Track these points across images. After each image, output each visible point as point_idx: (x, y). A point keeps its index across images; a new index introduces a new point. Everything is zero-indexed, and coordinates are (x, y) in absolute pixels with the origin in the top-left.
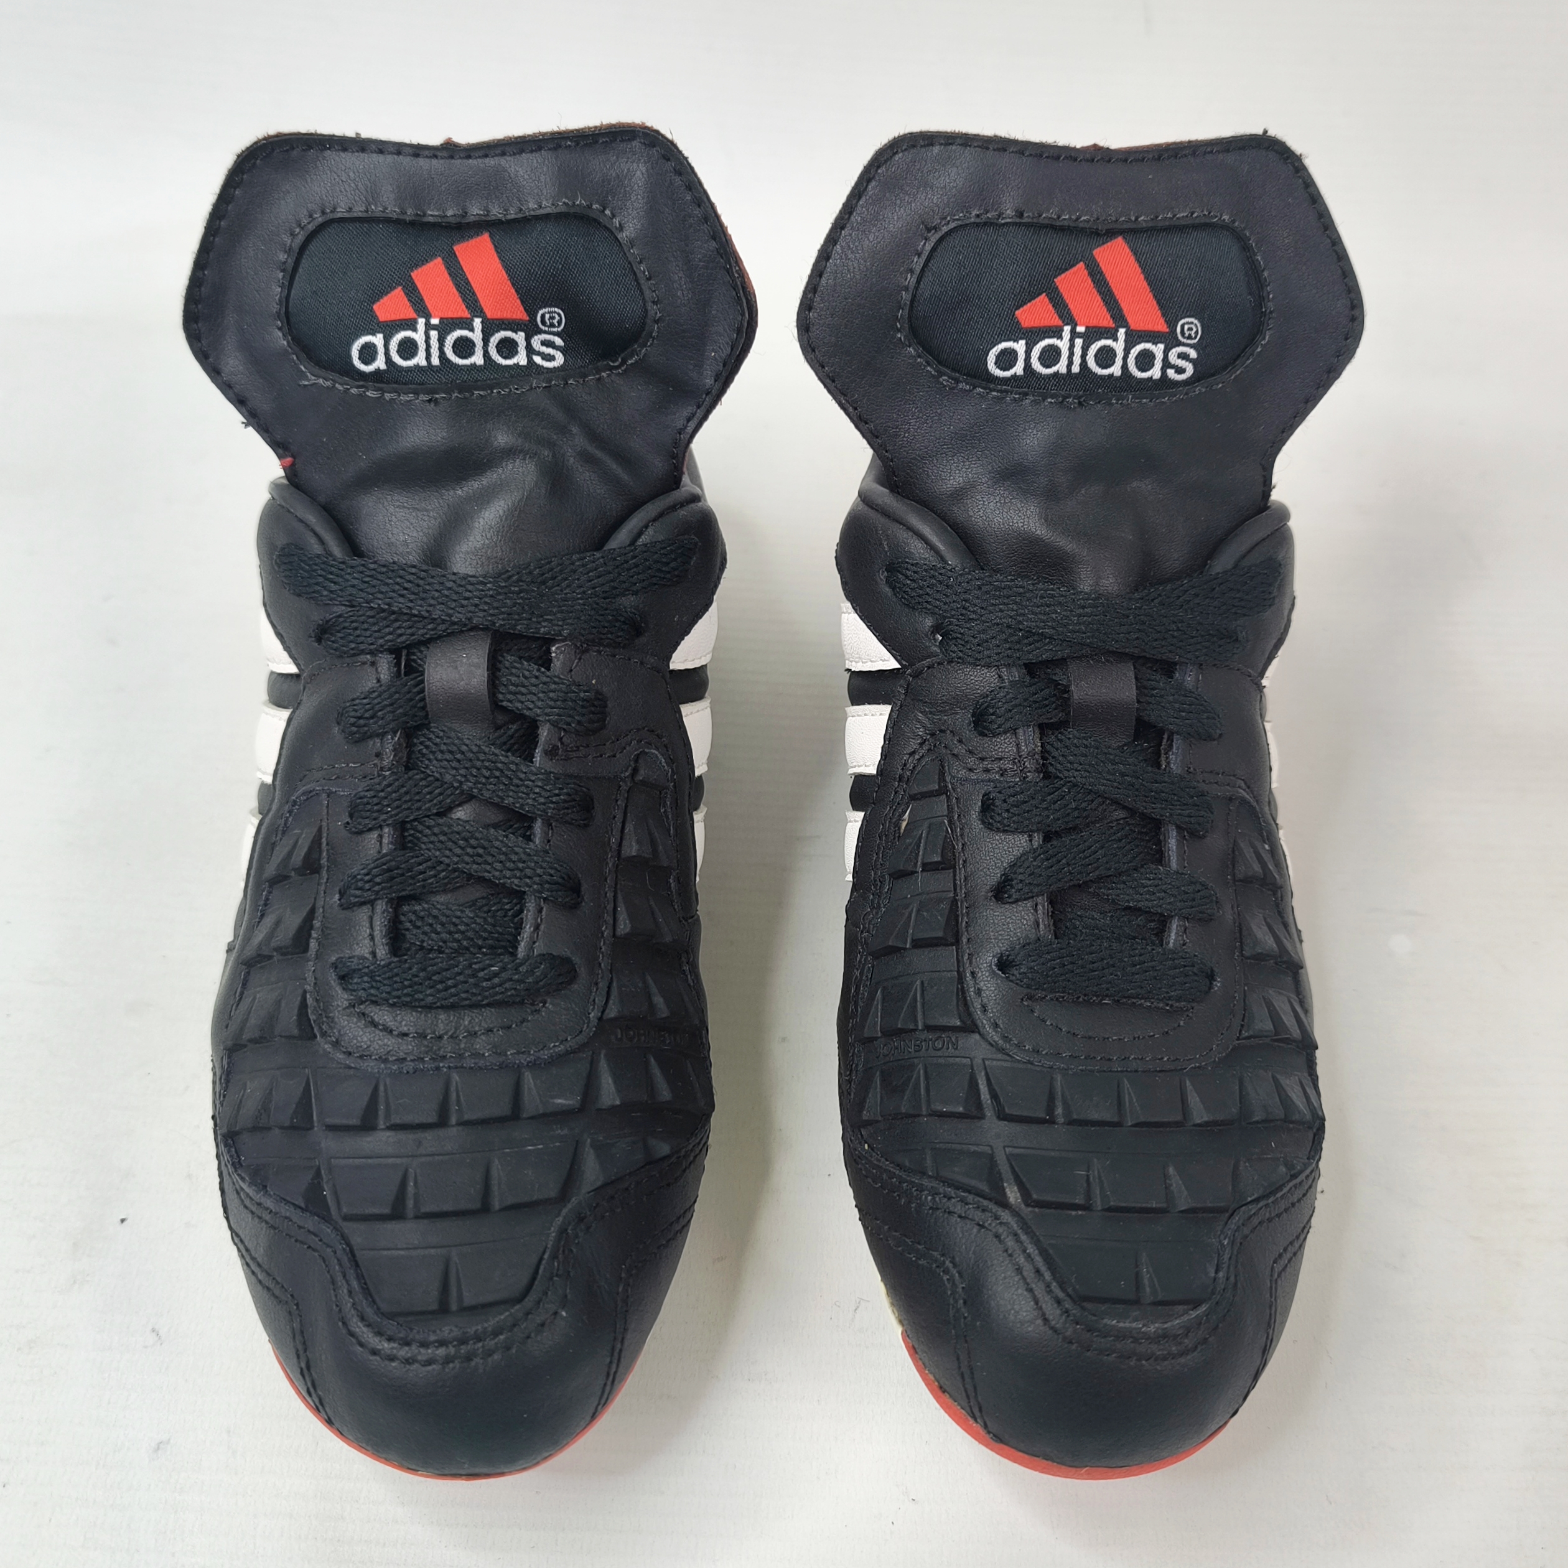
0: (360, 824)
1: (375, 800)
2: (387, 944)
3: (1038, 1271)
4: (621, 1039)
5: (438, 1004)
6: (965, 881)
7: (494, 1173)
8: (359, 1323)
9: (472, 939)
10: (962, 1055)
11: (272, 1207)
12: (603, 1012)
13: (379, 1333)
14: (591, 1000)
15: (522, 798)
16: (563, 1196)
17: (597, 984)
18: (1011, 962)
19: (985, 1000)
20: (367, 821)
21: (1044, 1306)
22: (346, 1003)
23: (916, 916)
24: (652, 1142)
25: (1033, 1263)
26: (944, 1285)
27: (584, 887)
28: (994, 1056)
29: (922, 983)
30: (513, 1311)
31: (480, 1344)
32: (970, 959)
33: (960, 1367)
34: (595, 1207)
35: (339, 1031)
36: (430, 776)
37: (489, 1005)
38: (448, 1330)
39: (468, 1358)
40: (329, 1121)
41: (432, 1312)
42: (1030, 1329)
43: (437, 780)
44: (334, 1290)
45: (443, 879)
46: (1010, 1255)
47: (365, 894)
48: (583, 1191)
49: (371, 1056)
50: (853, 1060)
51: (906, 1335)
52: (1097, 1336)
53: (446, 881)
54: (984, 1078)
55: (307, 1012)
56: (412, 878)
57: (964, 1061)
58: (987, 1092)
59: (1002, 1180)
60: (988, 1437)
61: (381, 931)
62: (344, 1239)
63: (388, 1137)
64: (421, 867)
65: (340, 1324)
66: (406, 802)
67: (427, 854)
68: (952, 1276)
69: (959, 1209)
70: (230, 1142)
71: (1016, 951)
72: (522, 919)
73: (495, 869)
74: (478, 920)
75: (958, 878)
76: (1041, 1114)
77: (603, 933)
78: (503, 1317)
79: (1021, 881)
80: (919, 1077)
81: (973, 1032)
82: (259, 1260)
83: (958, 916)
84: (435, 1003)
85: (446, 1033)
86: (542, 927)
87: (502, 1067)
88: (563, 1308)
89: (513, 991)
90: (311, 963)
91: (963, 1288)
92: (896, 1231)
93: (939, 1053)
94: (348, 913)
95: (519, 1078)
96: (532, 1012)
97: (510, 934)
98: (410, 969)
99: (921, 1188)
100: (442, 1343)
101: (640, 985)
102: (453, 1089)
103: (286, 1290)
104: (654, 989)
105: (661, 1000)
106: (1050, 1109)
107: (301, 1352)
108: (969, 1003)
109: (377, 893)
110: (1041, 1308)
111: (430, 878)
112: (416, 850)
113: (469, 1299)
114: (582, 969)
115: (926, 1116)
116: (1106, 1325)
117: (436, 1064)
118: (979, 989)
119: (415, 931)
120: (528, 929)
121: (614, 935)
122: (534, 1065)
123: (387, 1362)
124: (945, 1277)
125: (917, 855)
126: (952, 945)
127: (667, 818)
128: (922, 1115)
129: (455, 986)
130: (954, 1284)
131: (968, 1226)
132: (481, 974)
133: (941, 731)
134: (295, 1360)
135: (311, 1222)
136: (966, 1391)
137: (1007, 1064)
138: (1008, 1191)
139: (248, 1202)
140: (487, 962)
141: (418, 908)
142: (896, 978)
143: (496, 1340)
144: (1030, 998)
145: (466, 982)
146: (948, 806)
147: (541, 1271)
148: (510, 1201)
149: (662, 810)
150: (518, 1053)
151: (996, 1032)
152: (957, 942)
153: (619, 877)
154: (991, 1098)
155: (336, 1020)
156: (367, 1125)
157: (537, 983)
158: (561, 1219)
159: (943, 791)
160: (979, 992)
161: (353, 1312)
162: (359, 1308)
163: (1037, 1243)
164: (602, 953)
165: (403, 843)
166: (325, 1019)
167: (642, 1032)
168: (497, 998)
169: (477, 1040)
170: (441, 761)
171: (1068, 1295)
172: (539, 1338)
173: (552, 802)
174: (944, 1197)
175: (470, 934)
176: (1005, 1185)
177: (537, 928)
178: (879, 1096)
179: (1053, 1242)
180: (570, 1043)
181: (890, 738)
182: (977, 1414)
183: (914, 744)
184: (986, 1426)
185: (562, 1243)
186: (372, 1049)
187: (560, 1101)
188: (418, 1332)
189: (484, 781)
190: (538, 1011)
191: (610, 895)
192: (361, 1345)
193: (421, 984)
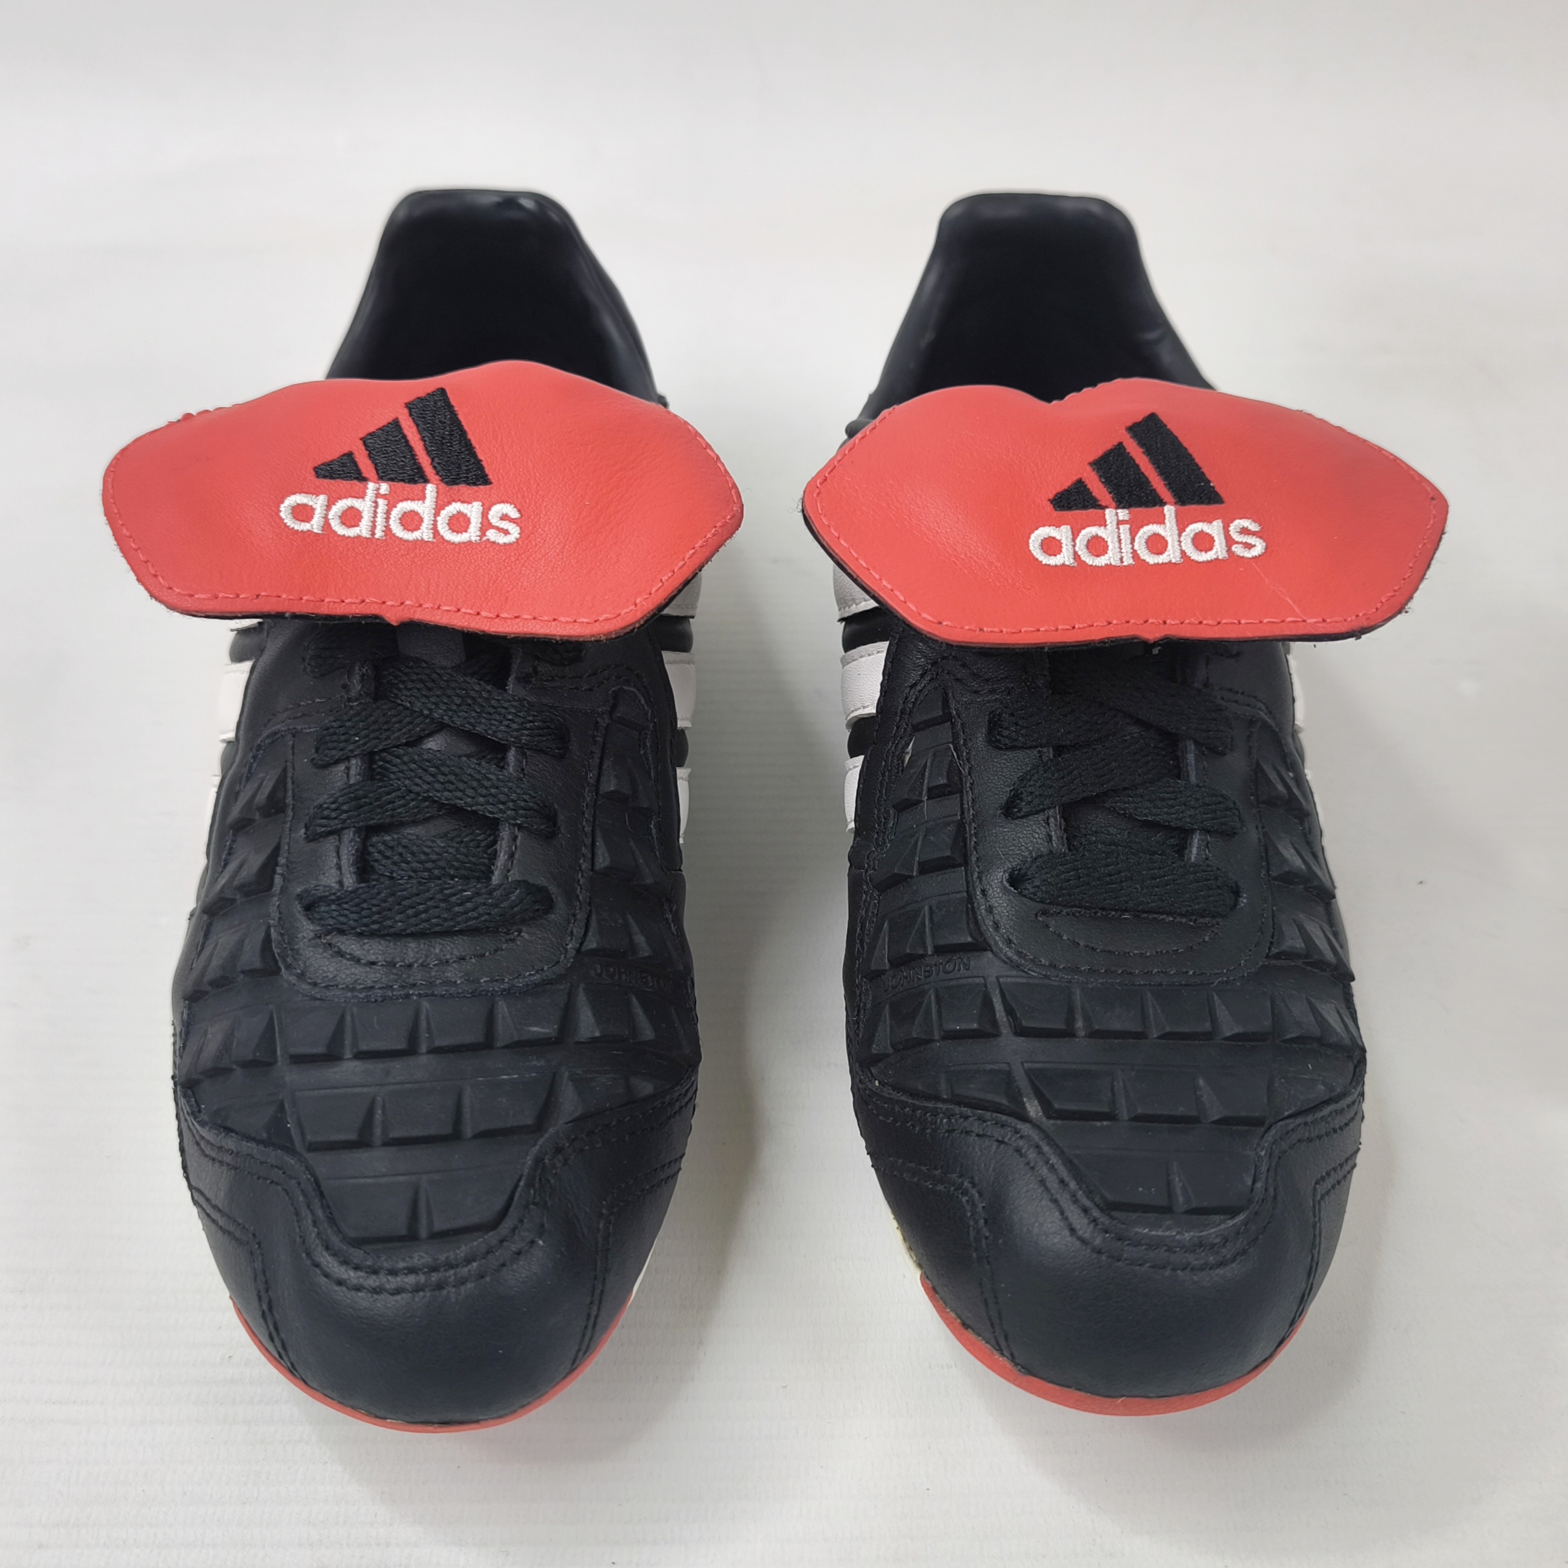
0: (326, 756)
1: (342, 730)
2: (354, 873)
3: (1062, 1181)
4: (600, 975)
5: (408, 931)
6: (972, 803)
7: (466, 1101)
8: (324, 1253)
9: (444, 869)
10: (975, 974)
11: (233, 1148)
12: (581, 944)
13: (345, 1262)
14: (569, 931)
15: (495, 725)
16: (539, 1127)
17: (574, 915)
18: (1023, 876)
19: (997, 917)
20: (334, 752)
21: (1070, 1215)
22: (312, 935)
23: (923, 841)
24: (635, 1081)
25: (1057, 1174)
26: (963, 1207)
27: (561, 817)
28: (1009, 973)
29: (931, 908)
30: (486, 1237)
31: (452, 1272)
32: (980, 878)
33: (982, 1293)
34: (574, 1140)
35: (305, 963)
36: (399, 705)
37: (461, 932)
38: (420, 1257)
39: (440, 1286)
40: (294, 1050)
41: (401, 1239)
42: (1056, 1240)
43: (406, 708)
44: (298, 1222)
45: (413, 809)
46: (1033, 1168)
47: (332, 823)
48: (561, 1122)
49: (337, 986)
50: (860, 1000)
51: (925, 1278)
52: (1129, 1245)
53: (416, 810)
54: (999, 996)
55: (272, 946)
56: (381, 807)
57: (977, 980)
58: (1002, 1009)
59: (1020, 1094)
60: (1015, 1370)
61: (349, 860)
62: (308, 1170)
63: (356, 1066)
64: (390, 797)
65: (304, 1255)
66: (374, 731)
67: (396, 783)
68: (972, 1196)
69: (976, 1128)
70: (190, 1092)
71: (1027, 865)
72: (496, 850)
73: (467, 795)
74: (451, 850)
75: (965, 802)
76: (1060, 1025)
77: (580, 867)
78: (478, 1243)
79: (1031, 793)
80: (930, 1003)
81: (985, 950)
82: (220, 1206)
83: (966, 838)
84: (405, 930)
85: (416, 961)
86: (517, 856)
87: (474, 994)
88: (540, 1238)
89: (487, 917)
90: (275, 899)
91: (983, 1207)
92: (911, 1162)
93: (951, 976)
94: (313, 845)
95: (493, 1006)
96: (507, 941)
97: (484, 864)
98: (379, 893)
99: (935, 1113)
100: (412, 1270)
101: (620, 921)
102: (423, 1017)
103: (247, 1230)
104: (635, 928)
105: (643, 939)
106: (1070, 1020)
107: (263, 1293)
108: (981, 922)
109: (344, 821)
110: (1067, 1219)
111: (399, 808)
112: (384, 781)
113: (439, 1226)
114: (559, 899)
115: (938, 1041)
116: (1137, 1233)
117: (406, 991)
118: (990, 906)
119: (384, 862)
120: (502, 858)
121: (592, 869)
122: (508, 993)
123: (353, 1293)
124: (964, 1199)
125: (922, 784)
126: (960, 865)
127: (647, 759)
128: (935, 1040)
129: (426, 911)
130: (974, 1205)
131: (986, 1143)
132: (454, 899)
133: (943, 658)
134: (256, 1303)
135: (274, 1155)
136: (990, 1320)
137: (1024, 980)
138: (1028, 1106)
139: (208, 1151)
140: (460, 887)
141: (388, 838)
142: (903, 907)
143: (469, 1267)
144: (1045, 913)
145: (437, 907)
146: (953, 733)
147: (516, 1198)
148: (483, 1127)
149: (642, 752)
150: (492, 981)
151: (1010, 948)
152: (966, 863)
153: (598, 813)
154: (1007, 1015)
155: (301, 951)
156: (331, 1056)
157: (512, 908)
158: (537, 1147)
159: (947, 717)
160: (990, 910)
161: (317, 1241)
162: (324, 1237)
163: (1061, 1153)
164: (580, 885)
165: (370, 773)
166: (289, 952)
167: (623, 970)
168: (470, 923)
169: (449, 968)
170: (410, 689)
171: (1097, 1206)
172: (515, 1266)
173: (526, 729)
174: (961, 1117)
175: (442, 863)
176: (1025, 1099)
177: (511, 856)
178: (888, 1029)
179: (1078, 1152)
180: (546, 973)
181: (889, 673)
182: (1003, 1343)
183: (914, 676)
184: (1013, 1358)
185: (539, 1172)
186: (338, 978)
187: (535, 1029)
188: (386, 1260)
189: (454, 708)
190: (513, 940)
191: (588, 829)
192: (327, 1275)
193: (390, 910)
